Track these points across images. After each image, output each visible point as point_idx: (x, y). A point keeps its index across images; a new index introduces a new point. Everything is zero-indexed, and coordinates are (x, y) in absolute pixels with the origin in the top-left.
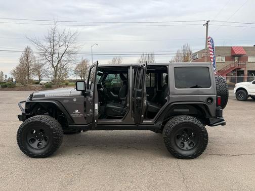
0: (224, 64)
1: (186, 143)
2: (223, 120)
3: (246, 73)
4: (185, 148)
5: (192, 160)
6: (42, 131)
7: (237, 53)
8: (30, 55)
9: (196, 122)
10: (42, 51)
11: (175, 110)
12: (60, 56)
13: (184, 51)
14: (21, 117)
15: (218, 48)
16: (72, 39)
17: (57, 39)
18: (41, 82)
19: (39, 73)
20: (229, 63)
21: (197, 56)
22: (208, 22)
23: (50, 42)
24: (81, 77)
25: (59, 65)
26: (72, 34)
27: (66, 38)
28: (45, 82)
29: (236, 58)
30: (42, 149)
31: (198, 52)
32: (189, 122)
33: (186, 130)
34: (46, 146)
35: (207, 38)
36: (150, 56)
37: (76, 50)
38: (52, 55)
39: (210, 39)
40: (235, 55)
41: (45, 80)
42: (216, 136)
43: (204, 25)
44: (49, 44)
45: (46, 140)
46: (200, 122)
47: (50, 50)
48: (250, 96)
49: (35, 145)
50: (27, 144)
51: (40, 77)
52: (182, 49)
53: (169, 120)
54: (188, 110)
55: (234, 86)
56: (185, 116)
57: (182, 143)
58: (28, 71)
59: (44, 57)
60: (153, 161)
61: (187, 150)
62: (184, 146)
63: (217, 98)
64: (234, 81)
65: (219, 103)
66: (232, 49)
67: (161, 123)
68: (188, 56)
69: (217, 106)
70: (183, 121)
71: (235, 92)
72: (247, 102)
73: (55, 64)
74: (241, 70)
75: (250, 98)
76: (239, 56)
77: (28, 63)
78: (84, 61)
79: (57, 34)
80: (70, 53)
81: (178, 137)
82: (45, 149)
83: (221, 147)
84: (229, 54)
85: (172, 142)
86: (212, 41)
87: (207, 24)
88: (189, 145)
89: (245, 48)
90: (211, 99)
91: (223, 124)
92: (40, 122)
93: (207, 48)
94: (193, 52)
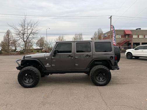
0: (120, 39)
1: (101, 78)
2: (118, 67)
3: (132, 44)
4: (100, 81)
5: (104, 86)
6: (30, 74)
7: (127, 33)
8: (10, 35)
9: (105, 68)
10: (17, 32)
11: (95, 63)
12: (28, 35)
13: (99, 32)
14: (18, 68)
15: (117, 31)
16: (35, 25)
17: (26, 25)
18: (16, 51)
19: (15, 45)
20: (123, 39)
21: (106, 35)
22: (111, 16)
23: (22, 27)
24: (40, 47)
25: (27, 40)
26: (35, 23)
27: (32, 25)
28: (19, 50)
29: (126, 36)
30: (31, 83)
31: (106, 33)
32: (102, 68)
33: (101, 72)
34: (32, 82)
35: (111, 26)
36: (80, 35)
37: (38, 32)
38: (24, 35)
39: (112, 26)
40: (126, 34)
41: (19, 49)
42: (116, 76)
43: (109, 18)
44: (22, 28)
45: (32, 79)
46: (107, 68)
47: (22, 32)
48: (134, 56)
49: (27, 82)
50: (23, 81)
51: (15, 47)
52: (98, 31)
53: (92, 68)
54: (101, 63)
55: (125, 51)
56: (100, 66)
57: (99, 78)
58: (9, 44)
59: (19, 36)
60: (86, 87)
61: (101, 82)
62: (100, 80)
63: (115, 57)
64: (126, 49)
65: (116, 59)
66: (124, 31)
67: (89, 69)
68: (101, 35)
69: (115, 60)
70: (99, 68)
71: (126, 55)
72: (132, 60)
73: (25, 40)
74: (130, 42)
75: (134, 57)
76: (128, 35)
77: (9, 39)
78: (42, 38)
79: (26, 22)
80: (34, 34)
81: (97, 76)
82: (32, 83)
83: (118, 81)
84: (123, 34)
85: (95, 78)
86: (113, 27)
87: (111, 17)
88: (103, 79)
89: (132, 31)
90: (112, 57)
91: (118, 69)
92: (30, 70)
93: (111, 31)
94: (104, 33)
